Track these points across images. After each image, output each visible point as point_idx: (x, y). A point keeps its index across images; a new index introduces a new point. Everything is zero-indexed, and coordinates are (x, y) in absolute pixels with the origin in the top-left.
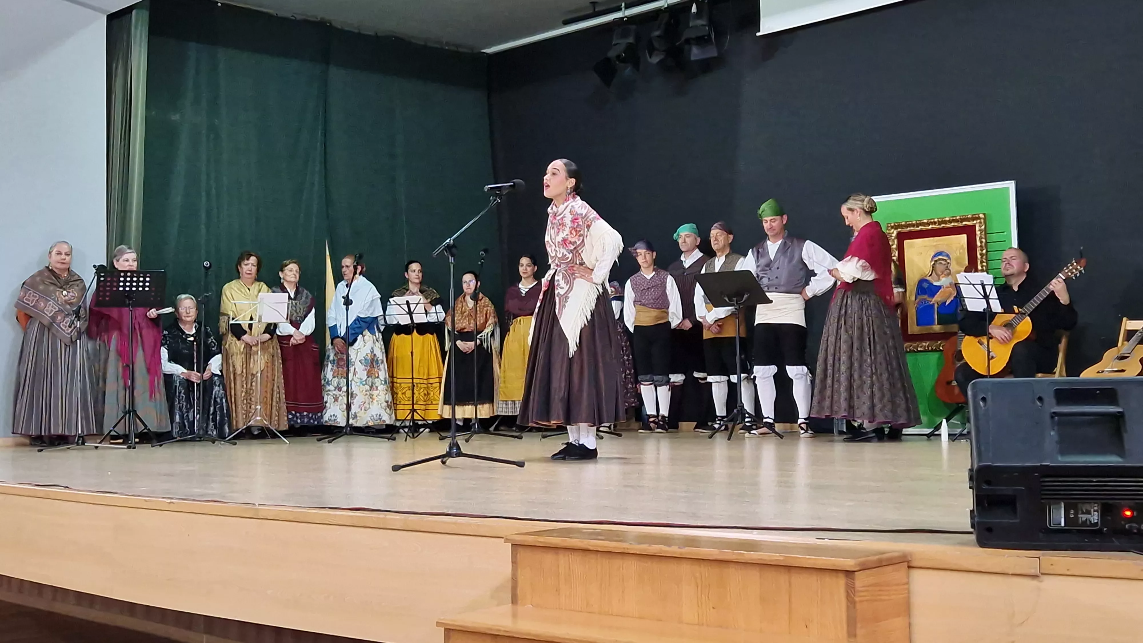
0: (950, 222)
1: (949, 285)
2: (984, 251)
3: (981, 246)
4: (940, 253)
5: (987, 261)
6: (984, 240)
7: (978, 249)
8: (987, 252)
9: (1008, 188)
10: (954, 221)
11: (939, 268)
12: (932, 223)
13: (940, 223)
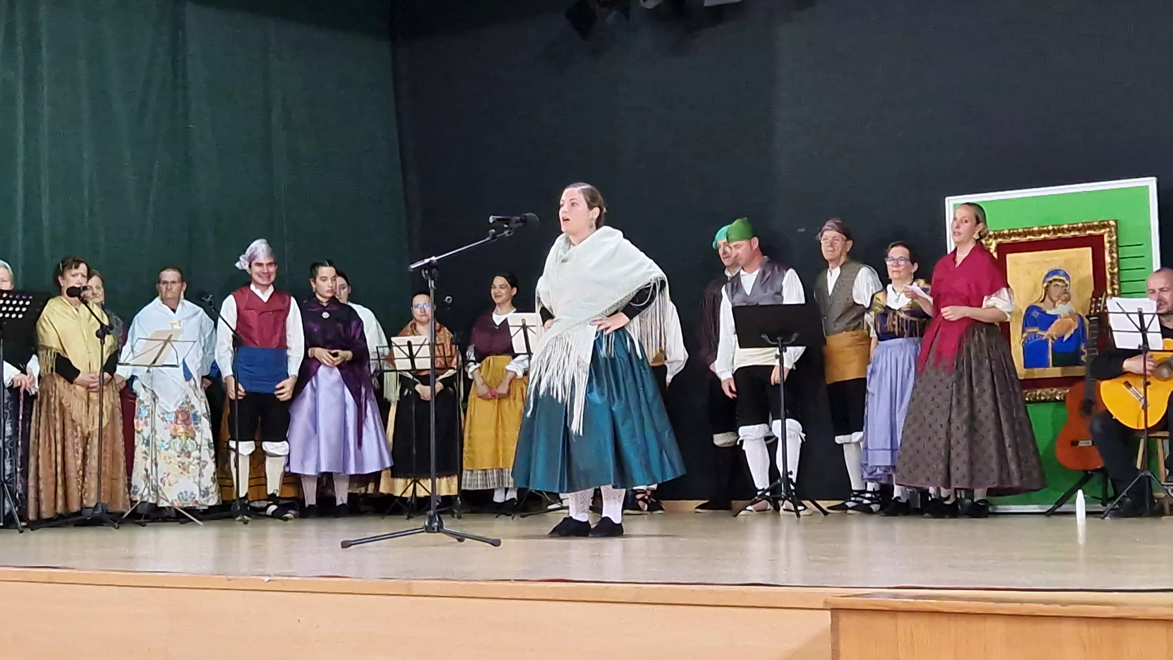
0: (1069, 230)
1: (1068, 314)
2: (1116, 270)
3: (1112, 263)
4: (1055, 272)
5: (1120, 283)
6: (1115, 255)
7: (1108, 267)
8: (1119, 270)
9: (1147, 187)
10: (1074, 229)
11: (1055, 291)
12: (1044, 232)
13: (1055, 231)
